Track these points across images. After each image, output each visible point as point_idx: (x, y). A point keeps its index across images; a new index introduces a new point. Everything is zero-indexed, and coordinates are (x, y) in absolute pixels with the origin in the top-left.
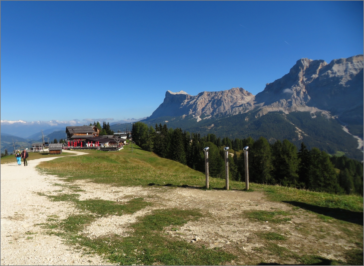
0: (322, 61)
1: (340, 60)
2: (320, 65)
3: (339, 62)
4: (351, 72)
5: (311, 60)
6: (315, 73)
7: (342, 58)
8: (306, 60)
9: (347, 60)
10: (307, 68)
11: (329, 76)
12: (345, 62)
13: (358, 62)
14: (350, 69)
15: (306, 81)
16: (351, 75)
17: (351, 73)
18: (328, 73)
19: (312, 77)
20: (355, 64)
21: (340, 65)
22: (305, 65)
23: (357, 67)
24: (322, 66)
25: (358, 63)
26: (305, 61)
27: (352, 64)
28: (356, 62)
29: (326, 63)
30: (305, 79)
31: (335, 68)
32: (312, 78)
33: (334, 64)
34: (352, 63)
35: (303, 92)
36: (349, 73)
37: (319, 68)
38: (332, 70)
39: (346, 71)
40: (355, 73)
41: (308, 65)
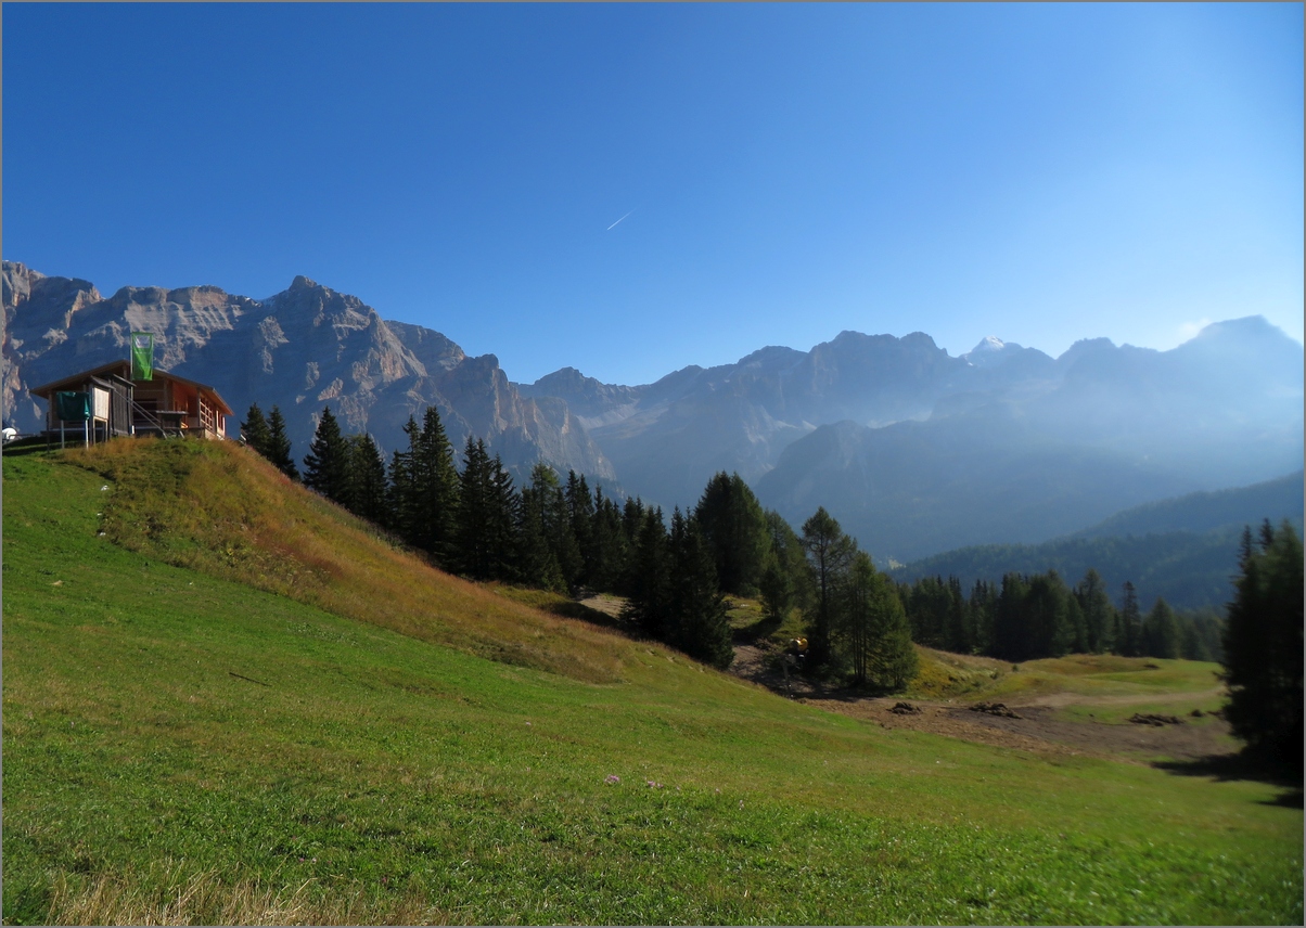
0: (87, 286)
1: (150, 291)
2: (79, 299)
3: (146, 297)
4: (189, 339)
5: (39, 275)
6: (57, 323)
7: (154, 287)
8: (18, 271)
9: (172, 296)
10: (22, 303)
11: (115, 340)
12: (163, 302)
13: (206, 309)
14: (185, 327)
15: (21, 349)
16: (189, 348)
17: (189, 342)
18: (109, 329)
19: (46, 336)
20: (198, 312)
21: (149, 310)
22: (17, 290)
23: (203, 324)
24: (85, 303)
25: (204, 313)
26: (13, 272)
27: (188, 313)
28: (199, 308)
29: (98, 295)
30: (16, 343)
31: (135, 315)
32: (47, 342)
33: (130, 302)
34: (188, 308)
35: (14, 390)
36: (182, 341)
37: (75, 308)
38: (124, 323)
39: (170, 331)
40: (200, 341)
41: (27, 291)
